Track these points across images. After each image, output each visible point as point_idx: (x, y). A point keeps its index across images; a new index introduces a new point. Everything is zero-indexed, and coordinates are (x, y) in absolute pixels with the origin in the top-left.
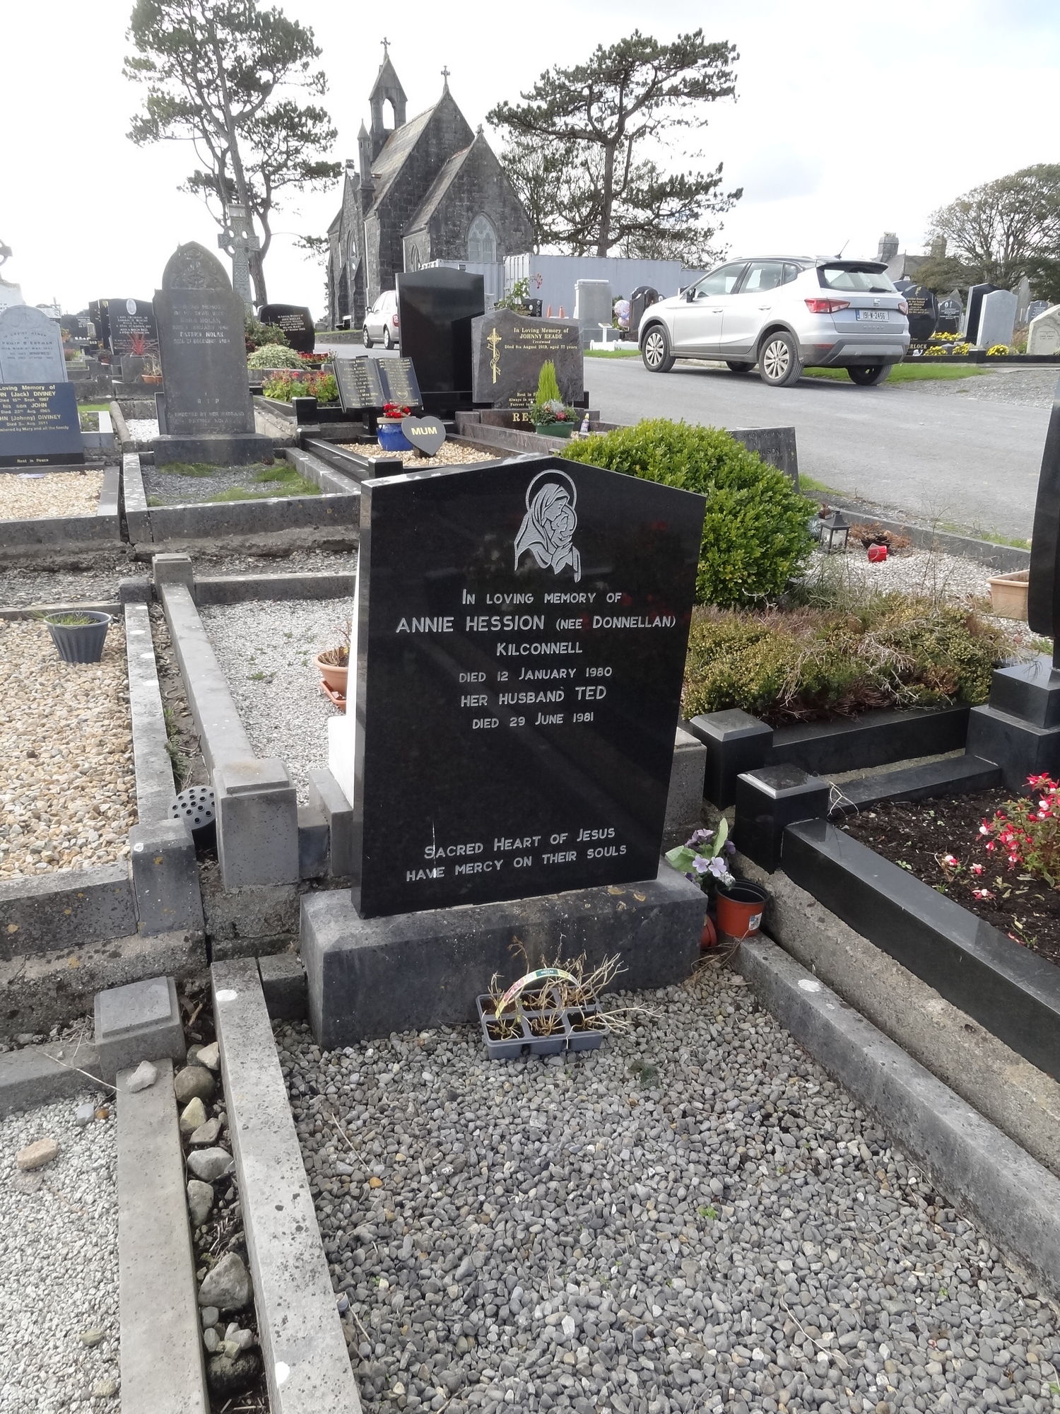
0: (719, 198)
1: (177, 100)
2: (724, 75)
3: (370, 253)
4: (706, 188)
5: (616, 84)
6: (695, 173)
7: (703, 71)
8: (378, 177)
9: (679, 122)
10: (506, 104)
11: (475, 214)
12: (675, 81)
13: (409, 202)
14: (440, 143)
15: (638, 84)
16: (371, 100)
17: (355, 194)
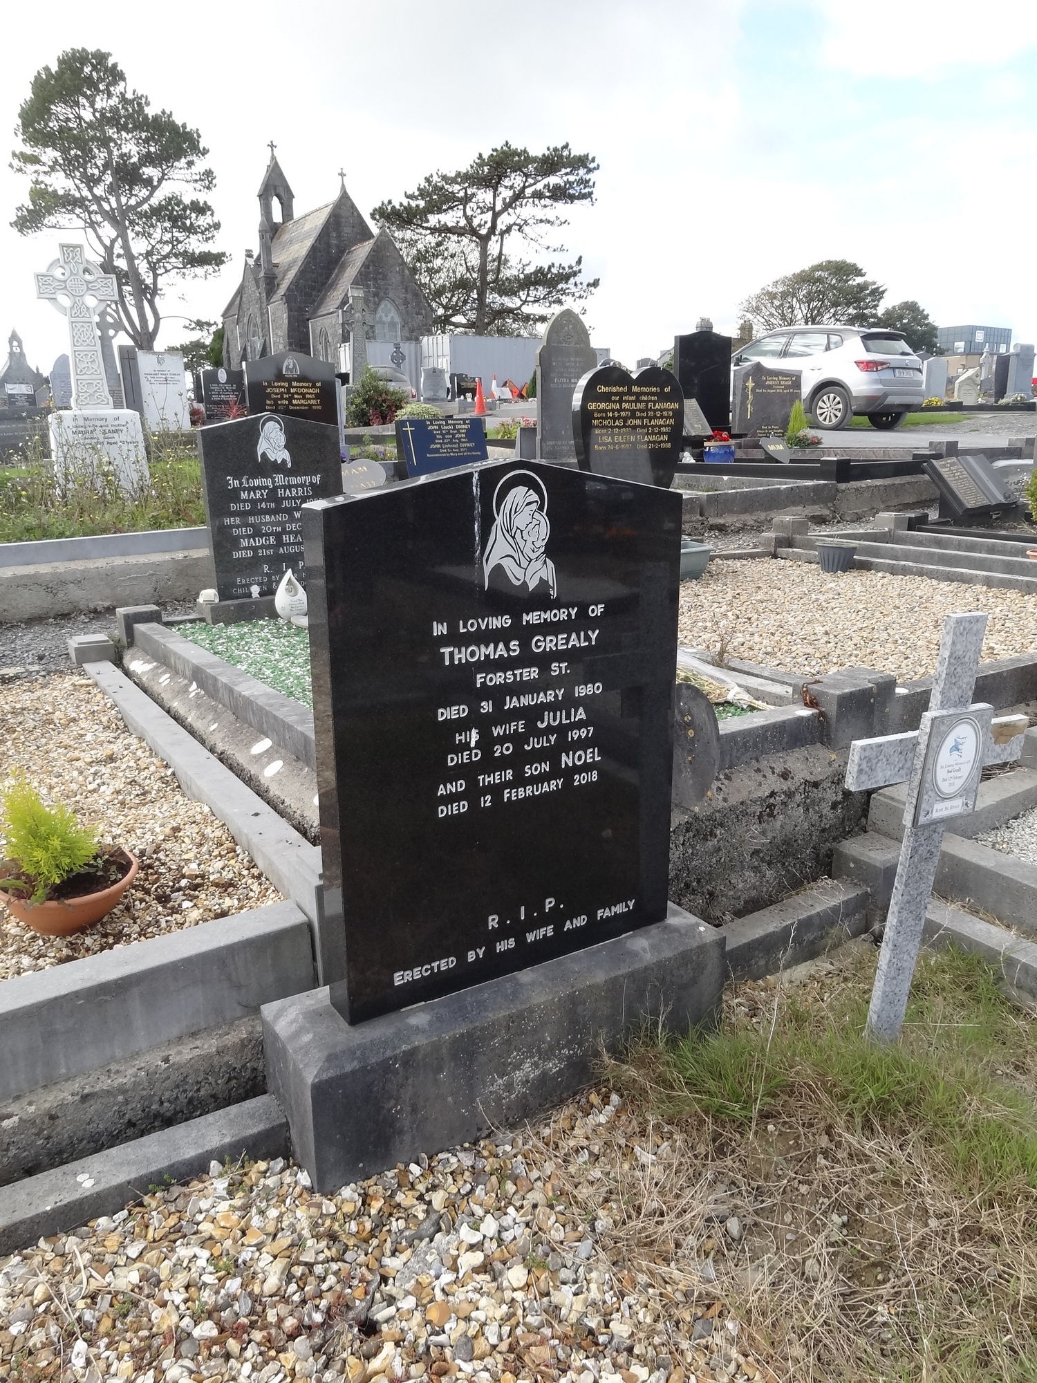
0: (580, 286)
1: (61, 192)
2: (585, 183)
3: (276, 335)
4: (565, 277)
5: (487, 187)
6: (557, 265)
7: (565, 178)
8: (276, 265)
9: (541, 221)
10: (390, 202)
11: (381, 300)
12: (539, 186)
13: (313, 288)
14: (339, 236)
15: (506, 187)
16: (260, 196)
17: (257, 281)
